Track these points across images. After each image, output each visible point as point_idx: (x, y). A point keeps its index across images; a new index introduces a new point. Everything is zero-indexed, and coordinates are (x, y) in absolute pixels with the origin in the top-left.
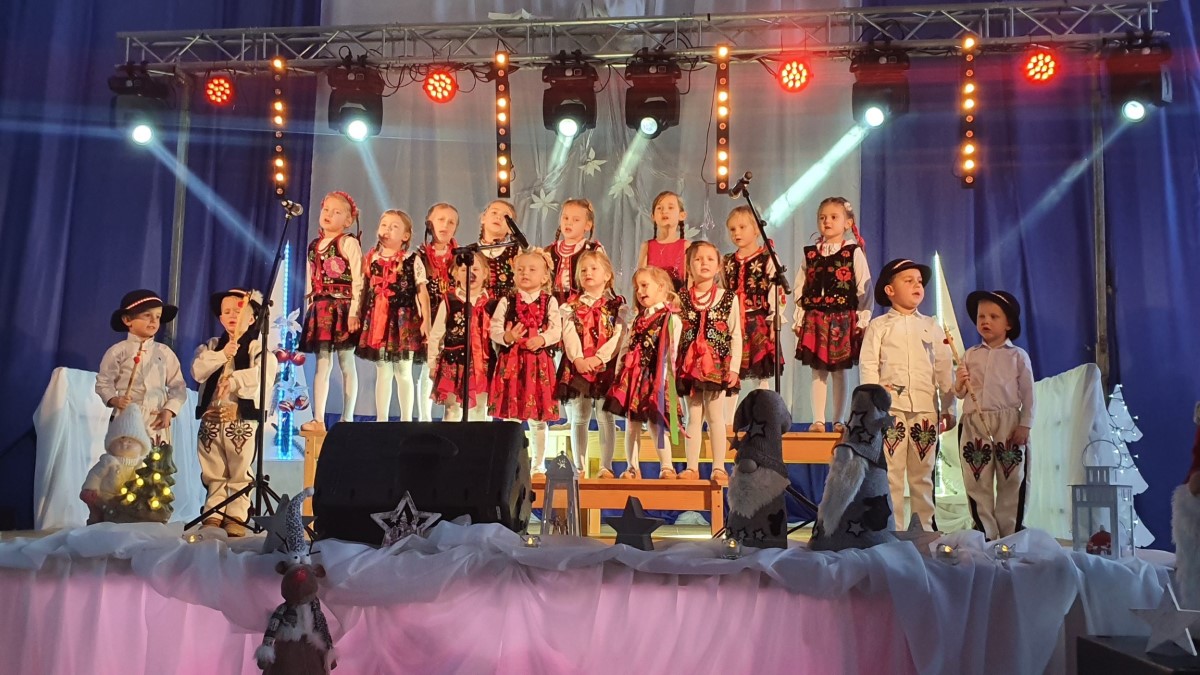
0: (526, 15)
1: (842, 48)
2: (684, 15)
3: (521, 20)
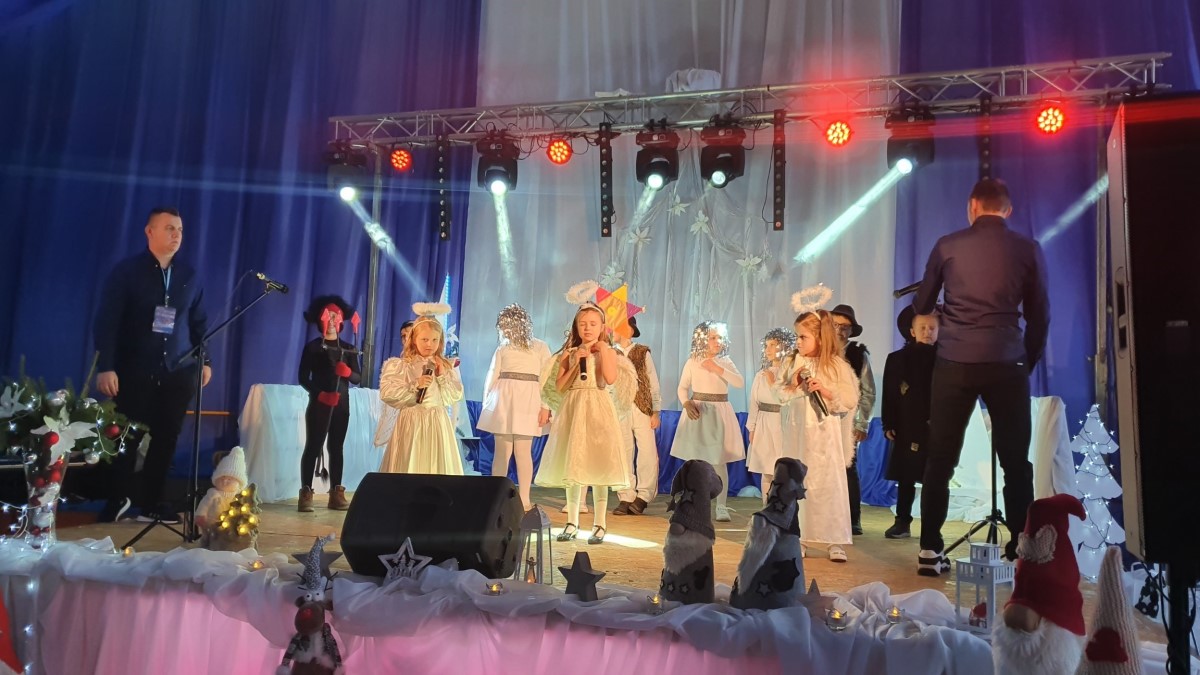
0: (624, 93)
1: (878, 109)
2: (748, 87)
3: (621, 97)
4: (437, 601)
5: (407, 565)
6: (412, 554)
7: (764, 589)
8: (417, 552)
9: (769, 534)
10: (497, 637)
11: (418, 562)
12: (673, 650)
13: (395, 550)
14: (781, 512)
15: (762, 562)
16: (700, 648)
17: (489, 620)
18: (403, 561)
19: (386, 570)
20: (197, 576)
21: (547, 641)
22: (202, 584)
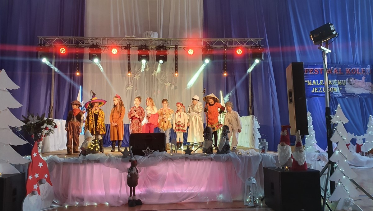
3: (133, 38)
4: (161, 158)
5: (149, 152)
6: (150, 150)
7: (225, 150)
8: (151, 149)
9: (224, 140)
10: (175, 163)
11: (151, 151)
12: (212, 162)
13: (146, 149)
14: (226, 136)
15: (224, 145)
16: (216, 161)
17: (172, 160)
18: (148, 151)
19: (145, 154)
20: (97, 159)
21: (186, 163)
22: (99, 161)
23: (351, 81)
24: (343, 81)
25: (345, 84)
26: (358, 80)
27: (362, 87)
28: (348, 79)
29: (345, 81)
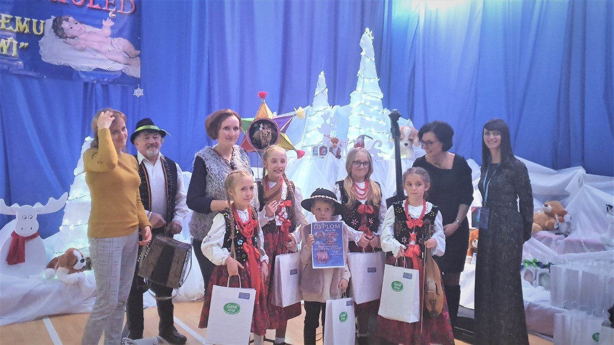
23: (62, 26)
24: (35, 21)
25: (43, 35)
26: (89, 28)
27: (98, 51)
28: (53, 17)
29: (42, 22)
